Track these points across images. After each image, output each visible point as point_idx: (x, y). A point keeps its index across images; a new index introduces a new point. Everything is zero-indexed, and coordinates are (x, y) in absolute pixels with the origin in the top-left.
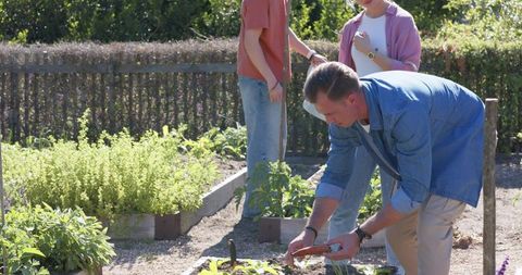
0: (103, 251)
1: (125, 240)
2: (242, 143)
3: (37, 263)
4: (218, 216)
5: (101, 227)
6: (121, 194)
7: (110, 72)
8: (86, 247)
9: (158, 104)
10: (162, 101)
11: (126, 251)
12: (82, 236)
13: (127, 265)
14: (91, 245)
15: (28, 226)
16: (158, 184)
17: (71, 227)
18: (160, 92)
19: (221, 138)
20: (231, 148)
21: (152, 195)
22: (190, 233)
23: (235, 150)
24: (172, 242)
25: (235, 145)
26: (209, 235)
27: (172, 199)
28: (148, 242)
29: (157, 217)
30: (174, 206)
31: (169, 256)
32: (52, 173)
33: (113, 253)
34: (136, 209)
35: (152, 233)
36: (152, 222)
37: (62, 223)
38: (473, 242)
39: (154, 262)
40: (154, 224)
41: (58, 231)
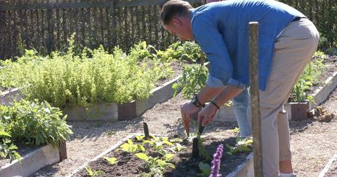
0: (63, 131)
1: (98, 121)
2: (195, 51)
3: (9, 141)
4: (169, 102)
5: (62, 114)
6: (93, 90)
7: (112, 6)
8: (49, 128)
9: (144, 27)
10: (147, 24)
11: (97, 129)
12: (46, 121)
13: (94, 138)
14: (53, 128)
15: (7, 116)
16: (119, 82)
17: (39, 115)
18: (146, 19)
19: (181, 48)
20: (186, 55)
21: (116, 90)
22: (144, 115)
23: (189, 57)
24: (129, 122)
25: (189, 54)
26: (156, 116)
27: (129, 92)
28: (113, 122)
29: (119, 104)
30: (130, 97)
31: (124, 132)
32: (48, 77)
33: (71, 132)
34: (104, 100)
35: (116, 115)
36: (116, 108)
37: (33, 113)
38: (335, 117)
39: (113, 136)
40: (117, 110)
41: (29, 119)
